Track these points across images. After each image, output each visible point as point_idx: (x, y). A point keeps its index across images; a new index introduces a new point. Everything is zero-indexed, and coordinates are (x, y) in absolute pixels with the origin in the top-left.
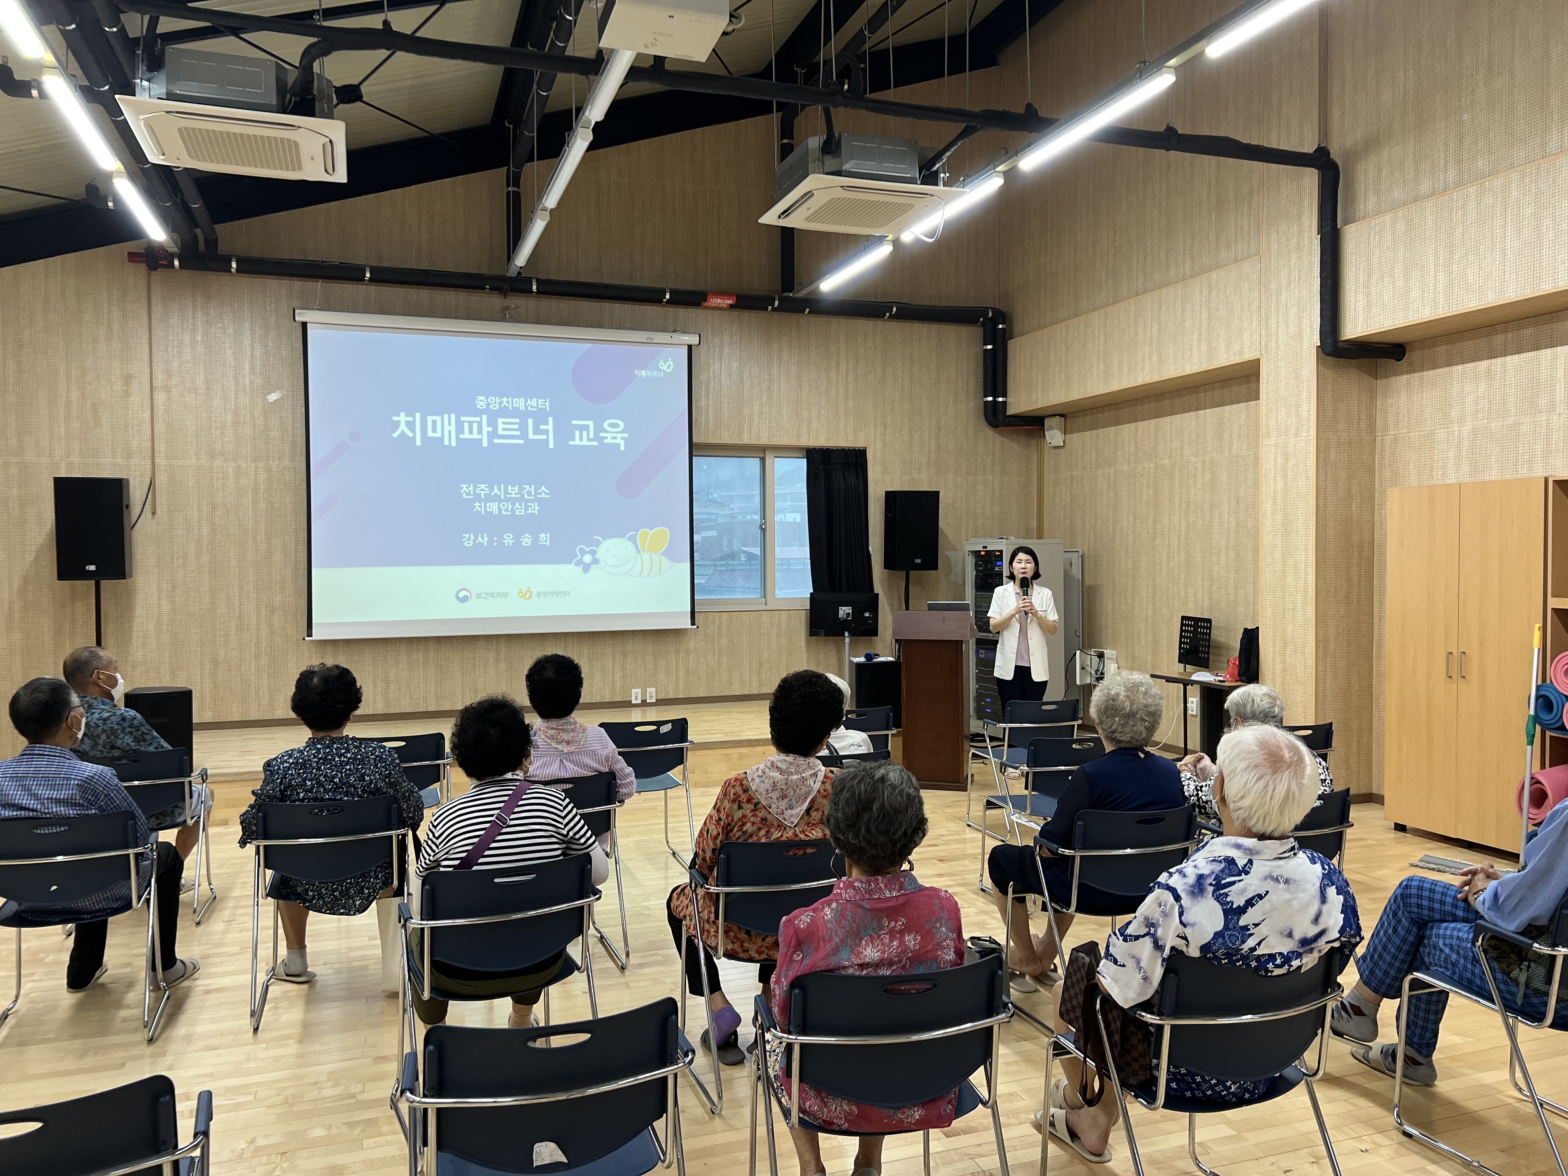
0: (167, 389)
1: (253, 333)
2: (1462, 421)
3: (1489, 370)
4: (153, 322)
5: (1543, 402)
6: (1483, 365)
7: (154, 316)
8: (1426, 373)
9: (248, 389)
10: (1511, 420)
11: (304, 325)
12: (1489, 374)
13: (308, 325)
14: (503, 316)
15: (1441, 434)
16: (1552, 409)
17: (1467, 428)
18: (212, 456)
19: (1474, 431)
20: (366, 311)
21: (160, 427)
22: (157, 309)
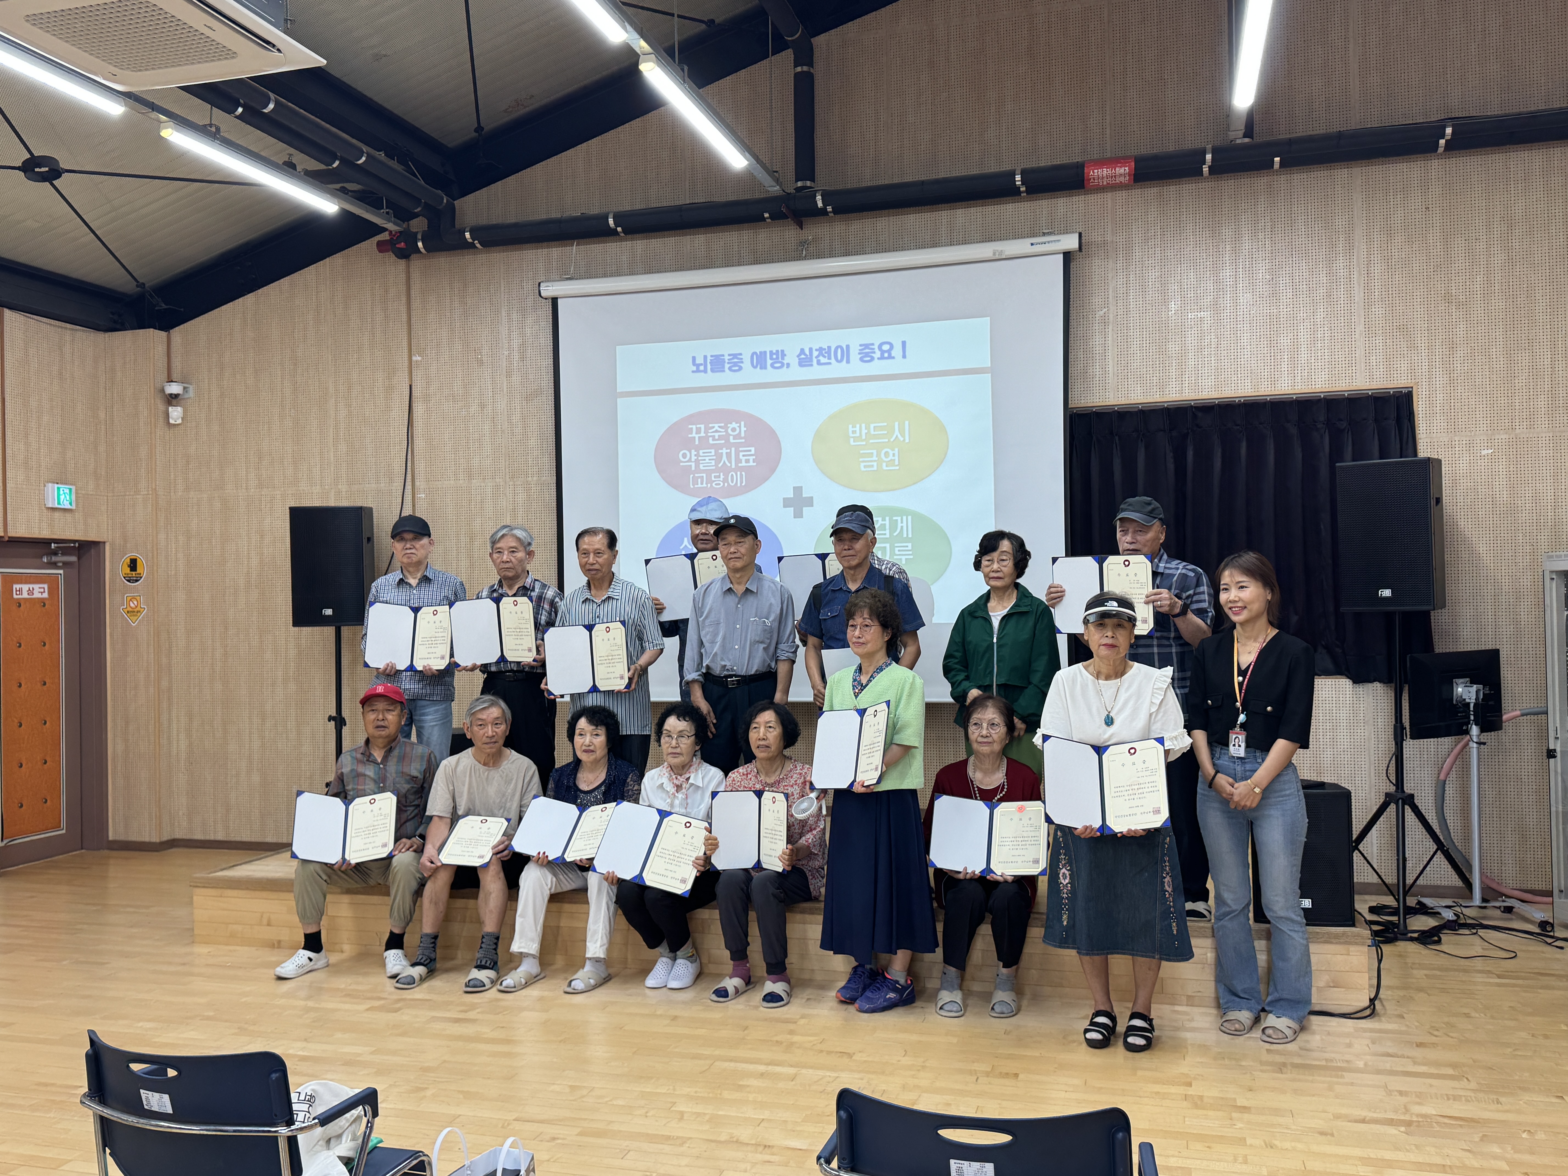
0: (427, 398)
1: (510, 320)
4: (413, 320)
7: (413, 313)
9: (505, 390)
11: (554, 301)
13: (559, 301)
14: (802, 252)
18: (470, 476)
20: (632, 273)
21: (419, 443)
22: (416, 304)
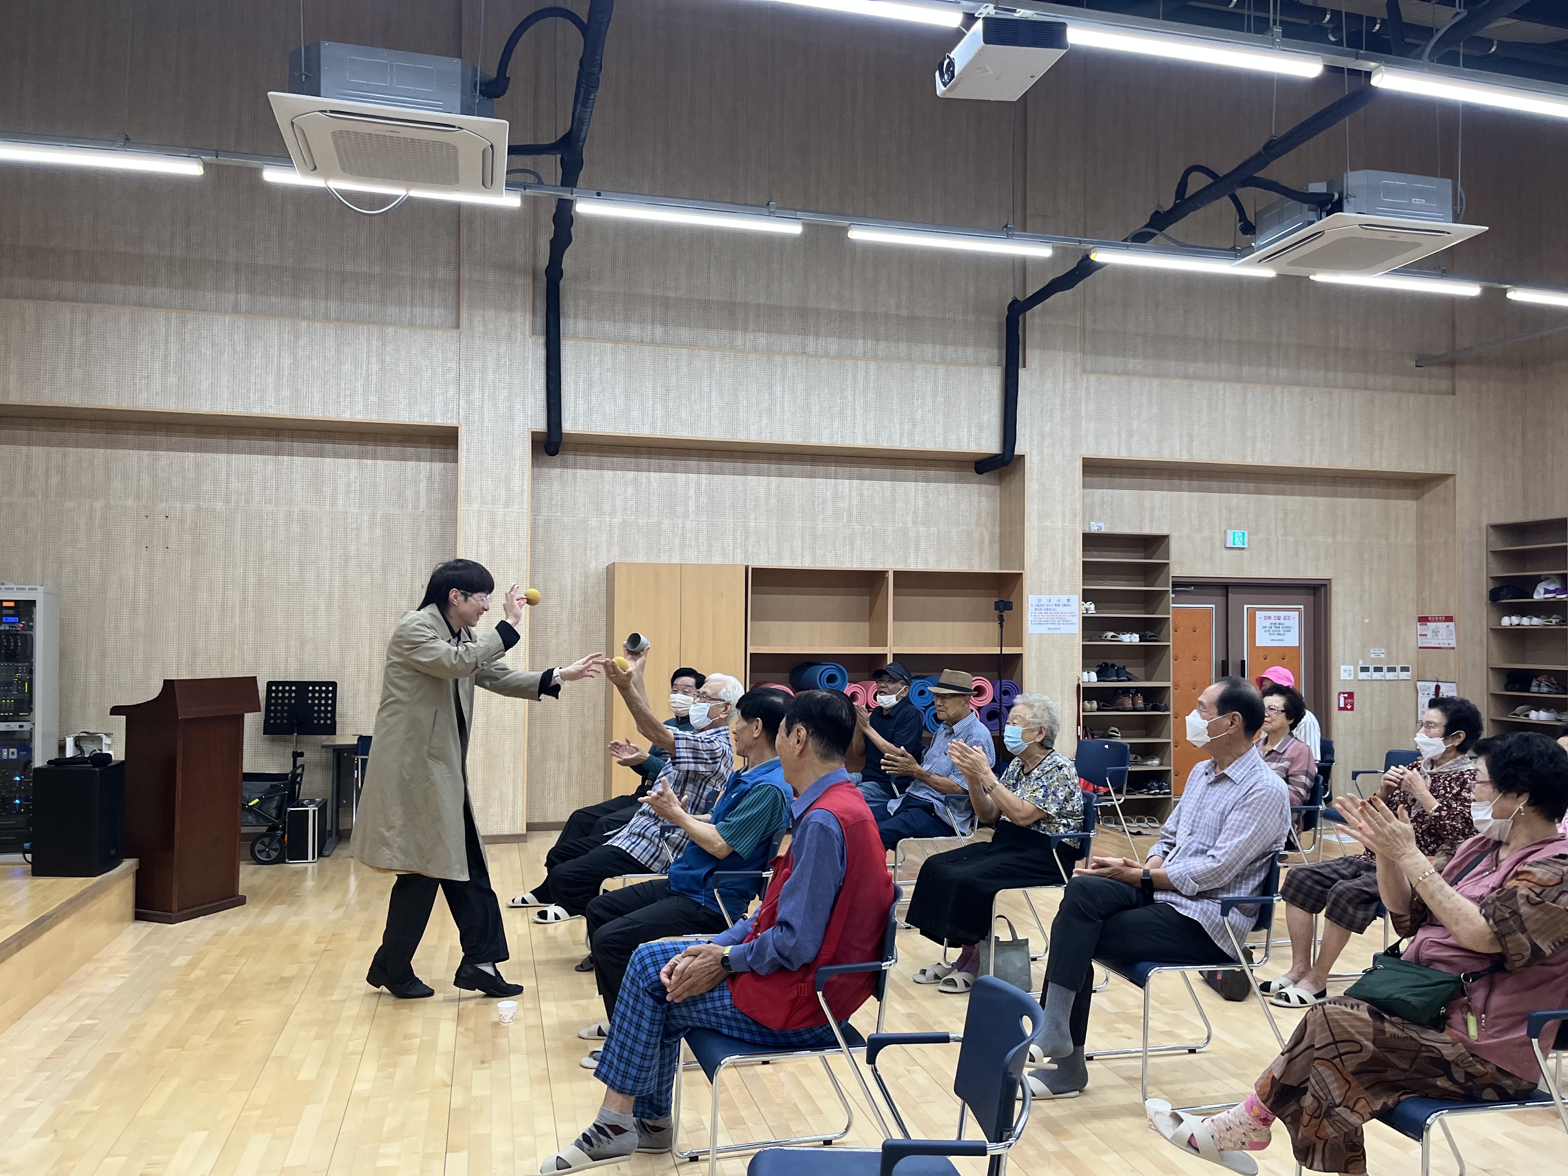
2: (613, 514)
3: (636, 480)
5: (680, 510)
6: (631, 475)
8: (579, 471)
10: (655, 519)
12: (636, 482)
15: (593, 522)
16: (686, 515)
17: (617, 520)
19: (624, 523)
